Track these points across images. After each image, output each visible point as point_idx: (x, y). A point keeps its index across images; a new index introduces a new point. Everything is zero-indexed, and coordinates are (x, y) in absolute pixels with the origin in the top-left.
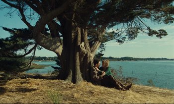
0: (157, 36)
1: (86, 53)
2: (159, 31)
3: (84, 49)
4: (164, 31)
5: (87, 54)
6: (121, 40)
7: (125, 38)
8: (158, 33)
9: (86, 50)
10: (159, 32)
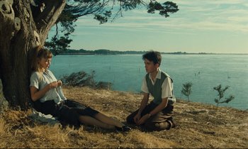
0: (162, 13)
1: (18, 28)
2: (166, 3)
3: (12, 16)
4: (174, 5)
5: (22, 30)
6: (103, 15)
7: (110, 12)
8: (163, 8)
9: (17, 21)
10: (165, 6)
